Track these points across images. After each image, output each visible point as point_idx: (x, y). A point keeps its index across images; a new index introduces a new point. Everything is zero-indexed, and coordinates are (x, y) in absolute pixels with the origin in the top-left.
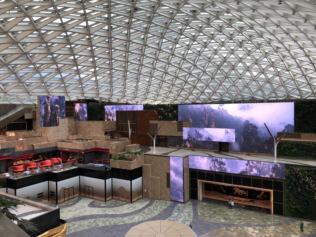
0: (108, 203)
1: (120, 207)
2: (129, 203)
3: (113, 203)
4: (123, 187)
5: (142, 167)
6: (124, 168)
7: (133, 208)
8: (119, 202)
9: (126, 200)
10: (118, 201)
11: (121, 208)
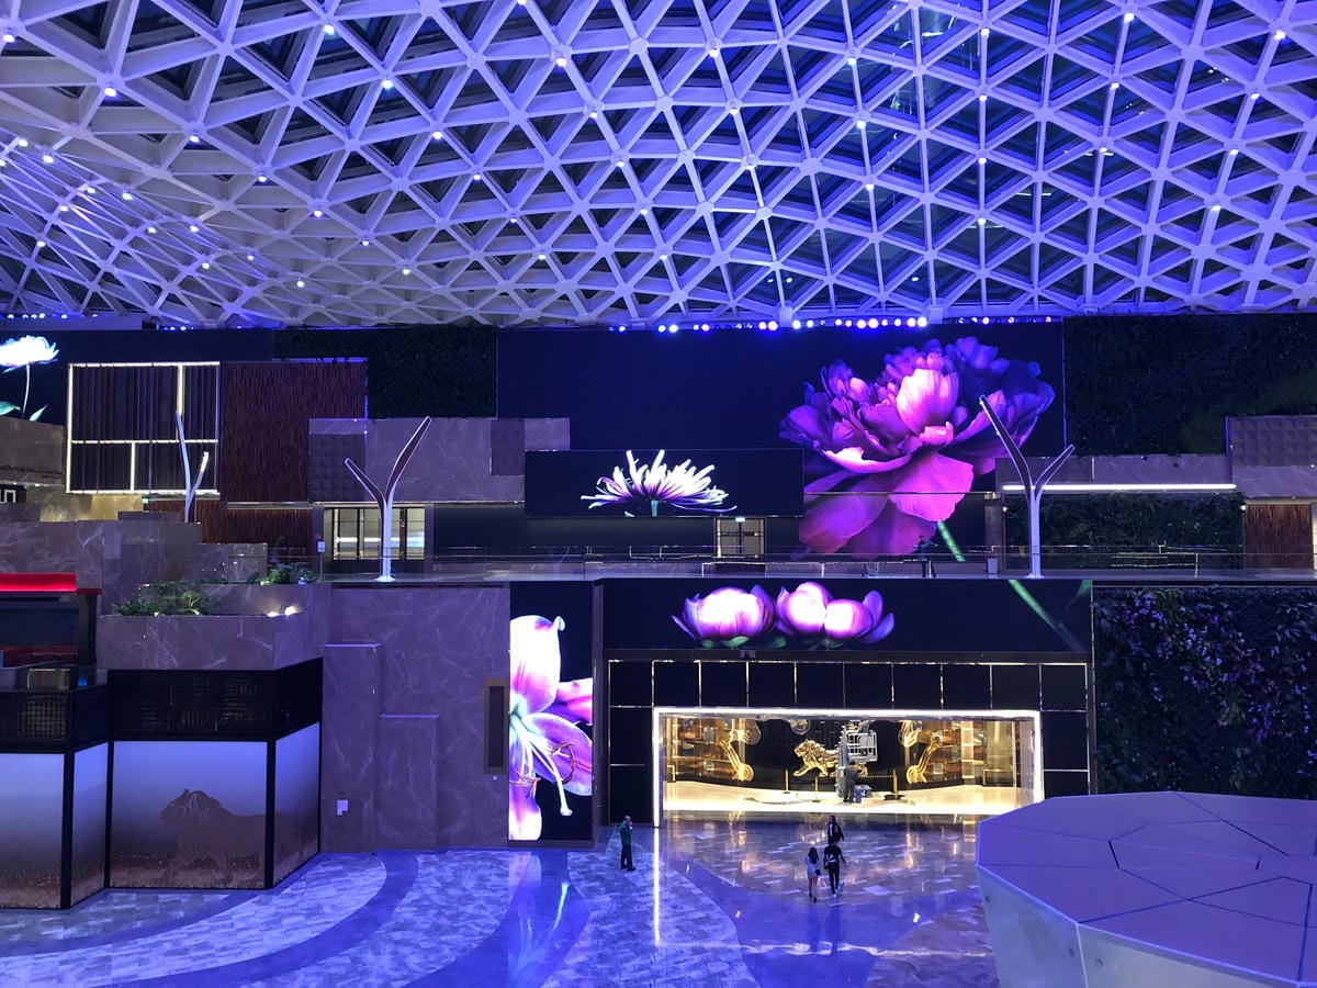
0: (96, 916)
1: (204, 923)
2: (250, 893)
3: (129, 911)
4: (200, 793)
5: (320, 661)
6: (217, 663)
7: (308, 916)
8: (175, 897)
9: (228, 879)
10: (161, 896)
11: (213, 928)
